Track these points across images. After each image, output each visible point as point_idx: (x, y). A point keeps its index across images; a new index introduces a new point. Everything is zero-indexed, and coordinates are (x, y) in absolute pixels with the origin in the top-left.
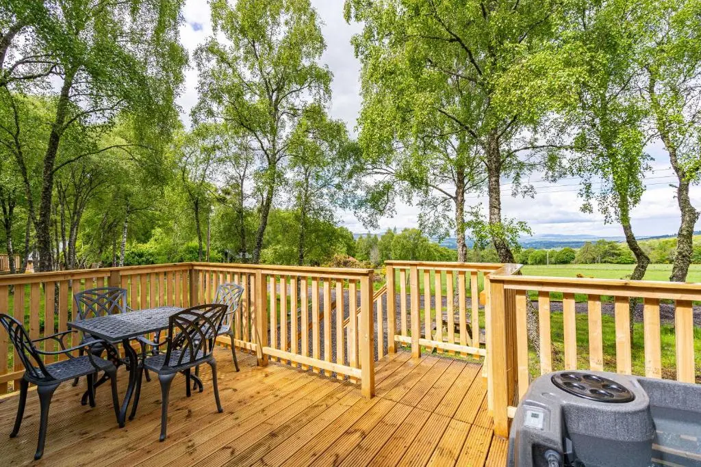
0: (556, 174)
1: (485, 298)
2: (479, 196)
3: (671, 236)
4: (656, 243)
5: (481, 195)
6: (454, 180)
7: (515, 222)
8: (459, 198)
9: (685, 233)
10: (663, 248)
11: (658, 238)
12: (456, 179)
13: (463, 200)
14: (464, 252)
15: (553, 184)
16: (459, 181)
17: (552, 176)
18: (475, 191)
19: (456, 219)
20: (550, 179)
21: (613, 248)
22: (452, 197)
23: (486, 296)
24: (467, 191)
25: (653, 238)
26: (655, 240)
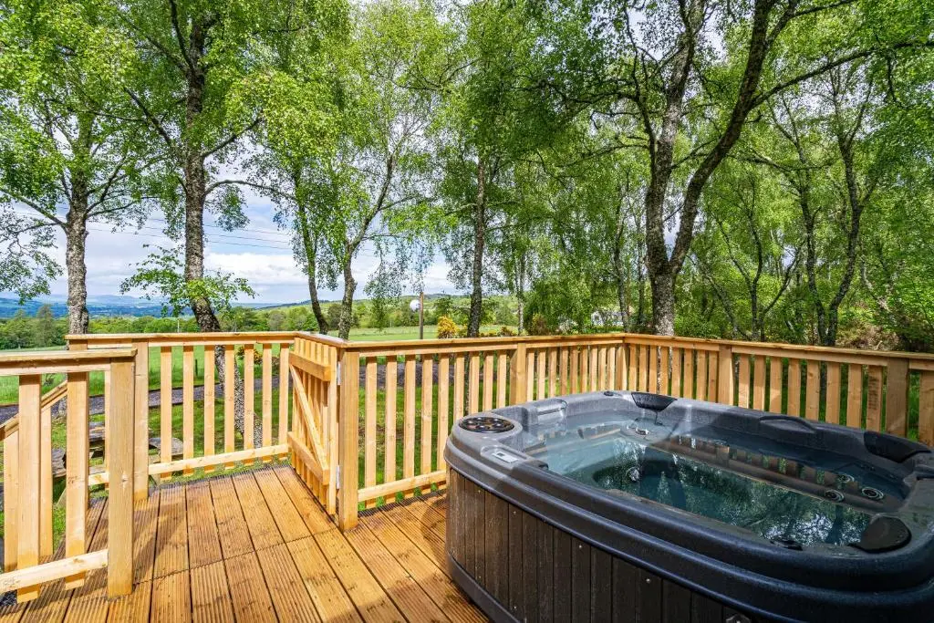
0: (233, 221)
1: (330, 372)
2: (114, 230)
3: (299, 304)
4: (287, 311)
5: (119, 229)
6: (67, 194)
7: (232, 279)
8: (76, 227)
9: (347, 301)
10: (292, 315)
11: (288, 305)
12: (70, 193)
13: (83, 233)
14: (83, 321)
15: (228, 232)
16: (76, 196)
17: (227, 223)
18: (105, 220)
19: (68, 263)
20: (224, 225)
21: (250, 315)
22: (58, 222)
23: (332, 370)
24: (91, 218)
25: (284, 305)
26: (286, 308)
